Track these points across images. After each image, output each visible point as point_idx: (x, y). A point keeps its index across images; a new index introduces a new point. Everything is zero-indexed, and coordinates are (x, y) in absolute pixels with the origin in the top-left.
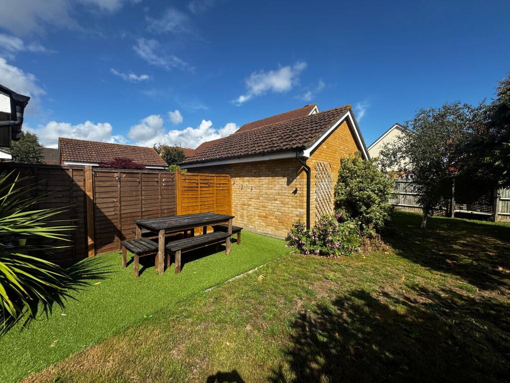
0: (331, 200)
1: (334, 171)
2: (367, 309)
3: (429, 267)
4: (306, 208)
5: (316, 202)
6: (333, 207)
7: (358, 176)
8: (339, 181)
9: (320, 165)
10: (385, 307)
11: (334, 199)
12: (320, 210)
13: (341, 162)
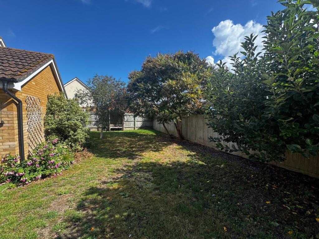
0: (42, 129)
1: (43, 105)
2: (100, 197)
3: (113, 158)
4: (18, 139)
5: (28, 133)
6: (43, 135)
7: (65, 110)
8: (47, 114)
9: (30, 98)
10: (108, 190)
11: (44, 129)
12: (32, 140)
13: (48, 99)
